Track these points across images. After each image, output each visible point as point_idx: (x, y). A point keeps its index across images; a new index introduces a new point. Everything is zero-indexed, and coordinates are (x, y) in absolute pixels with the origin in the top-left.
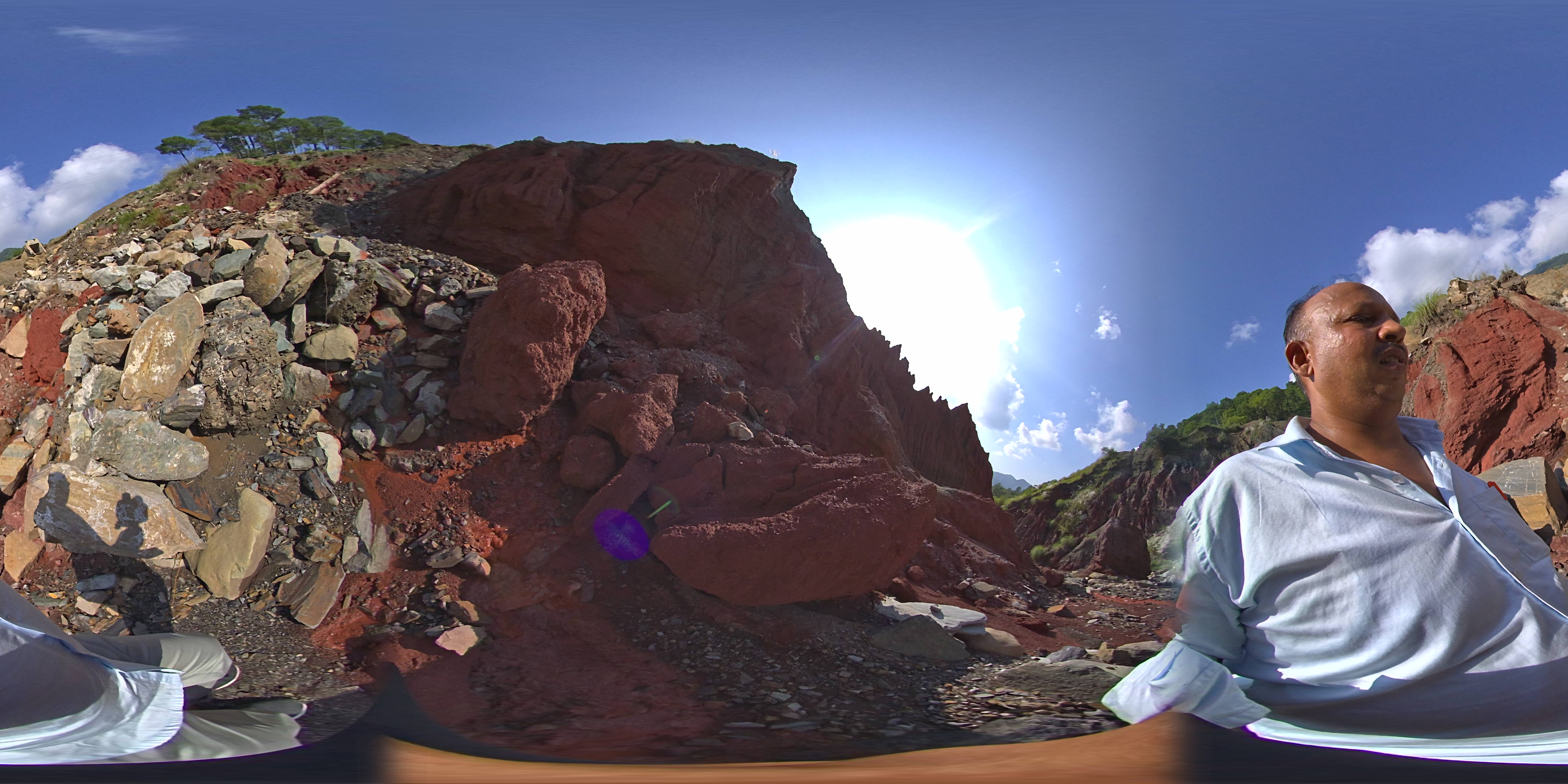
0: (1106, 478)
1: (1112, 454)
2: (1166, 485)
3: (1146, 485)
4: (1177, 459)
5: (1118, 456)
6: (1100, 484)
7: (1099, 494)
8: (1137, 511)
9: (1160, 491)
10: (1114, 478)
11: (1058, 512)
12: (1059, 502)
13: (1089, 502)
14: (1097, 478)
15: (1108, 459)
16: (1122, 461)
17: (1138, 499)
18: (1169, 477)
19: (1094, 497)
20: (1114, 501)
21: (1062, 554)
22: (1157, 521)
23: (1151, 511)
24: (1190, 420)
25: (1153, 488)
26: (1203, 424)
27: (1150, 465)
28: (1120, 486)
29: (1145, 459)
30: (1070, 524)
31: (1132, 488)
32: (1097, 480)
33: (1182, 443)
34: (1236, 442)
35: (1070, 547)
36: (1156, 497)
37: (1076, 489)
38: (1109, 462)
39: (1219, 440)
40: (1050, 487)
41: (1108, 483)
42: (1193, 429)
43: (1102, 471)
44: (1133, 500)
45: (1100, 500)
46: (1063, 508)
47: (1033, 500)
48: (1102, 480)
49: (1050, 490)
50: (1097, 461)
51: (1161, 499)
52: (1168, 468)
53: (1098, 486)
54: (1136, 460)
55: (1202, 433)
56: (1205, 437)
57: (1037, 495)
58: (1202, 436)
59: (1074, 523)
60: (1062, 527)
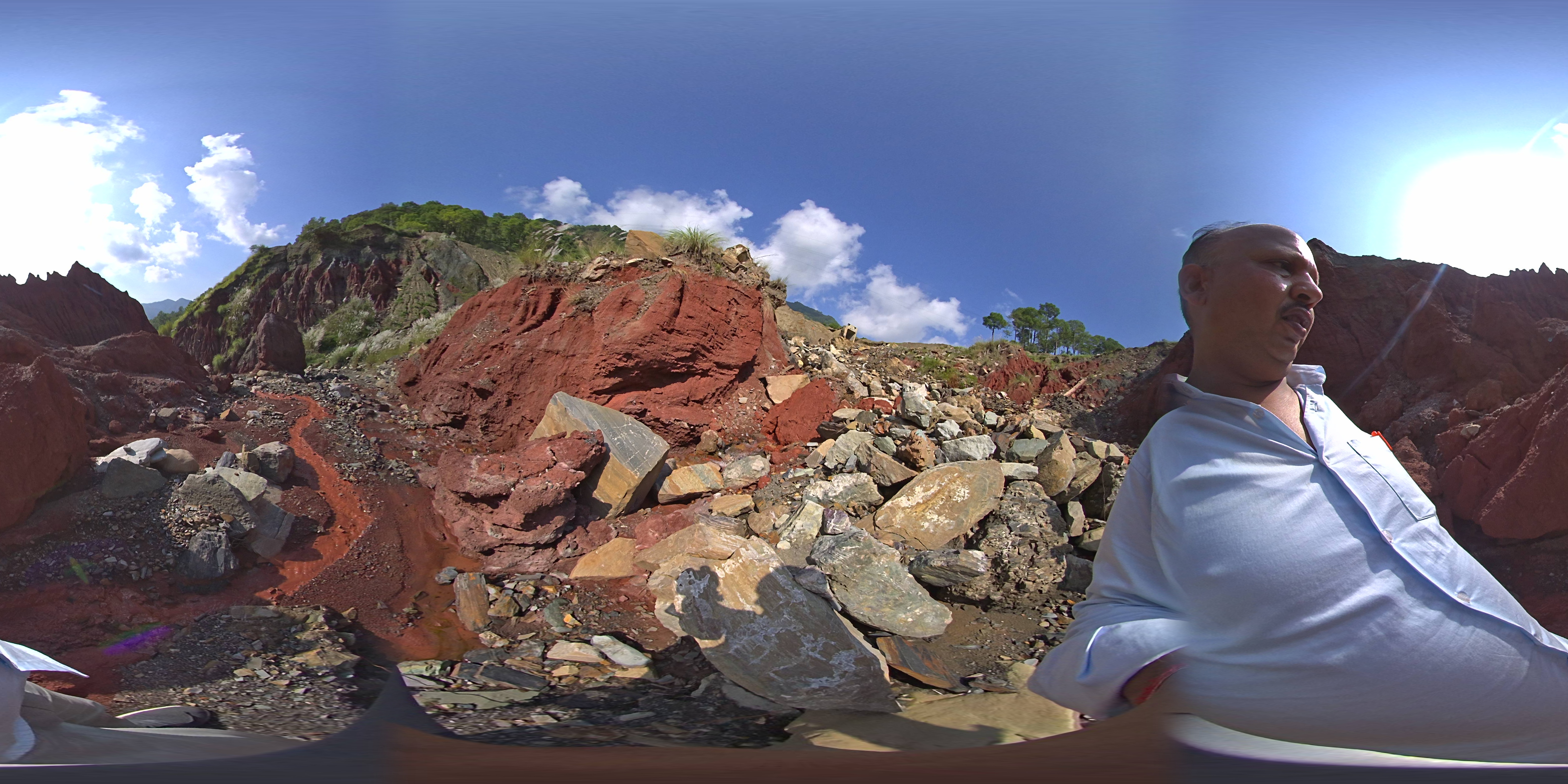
0: (260, 275)
1: (263, 250)
2: (323, 279)
3: (303, 278)
4: (337, 253)
5: (271, 251)
6: (255, 282)
7: (256, 292)
8: (295, 304)
9: (317, 284)
10: (269, 274)
11: (222, 319)
12: (220, 308)
13: (249, 301)
14: (252, 276)
15: (259, 256)
16: (275, 256)
17: (296, 292)
18: (326, 271)
19: (252, 296)
20: (273, 297)
21: (237, 357)
22: (314, 314)
23: (309, 304)
24: (356, 216)
25: (310, 281)
26: (371, 222)
27: (307, 258)
28: (276, 282)
29: (302, 252)
30: (236, 326)
31: (288, 282)
32: (252, 278)
33: (343, 238)
34: (407, 246)
35: (242, 349)
36: (314, 291)
37: (233, 291)
38: (261, 259)
39: (387, 240)
40: (207, 296)
41: (263, 280)
42: (357, 225)
43: (255, 269)
44: (290, 294)
45: (259, 297)
46: (226, 313)
47: (196, 314)
48: (256, 278)
49: (208, 299)
50: (249, 259)
51: (319, 292)
52: (326, 261)
53: (254, 284)
54: (291, 254)
55: (369, 230)
56: (371, 234)
57: (197, 308)
58: (368, 233)
59: (239, 325)
60: (230, 331)
